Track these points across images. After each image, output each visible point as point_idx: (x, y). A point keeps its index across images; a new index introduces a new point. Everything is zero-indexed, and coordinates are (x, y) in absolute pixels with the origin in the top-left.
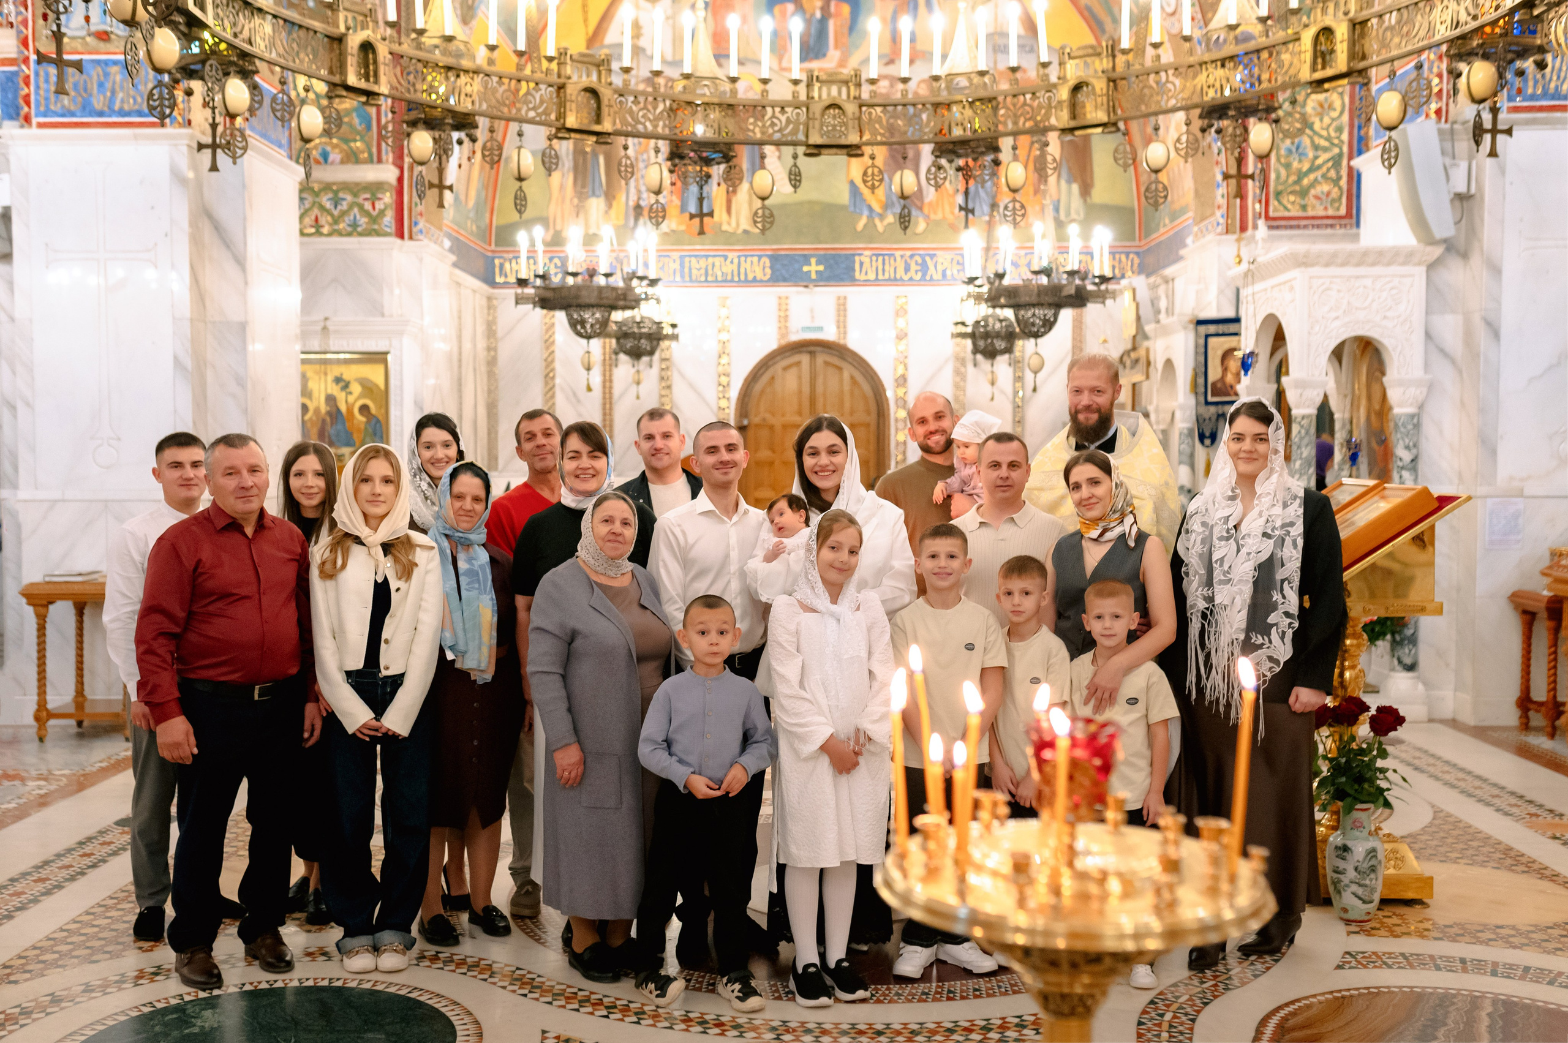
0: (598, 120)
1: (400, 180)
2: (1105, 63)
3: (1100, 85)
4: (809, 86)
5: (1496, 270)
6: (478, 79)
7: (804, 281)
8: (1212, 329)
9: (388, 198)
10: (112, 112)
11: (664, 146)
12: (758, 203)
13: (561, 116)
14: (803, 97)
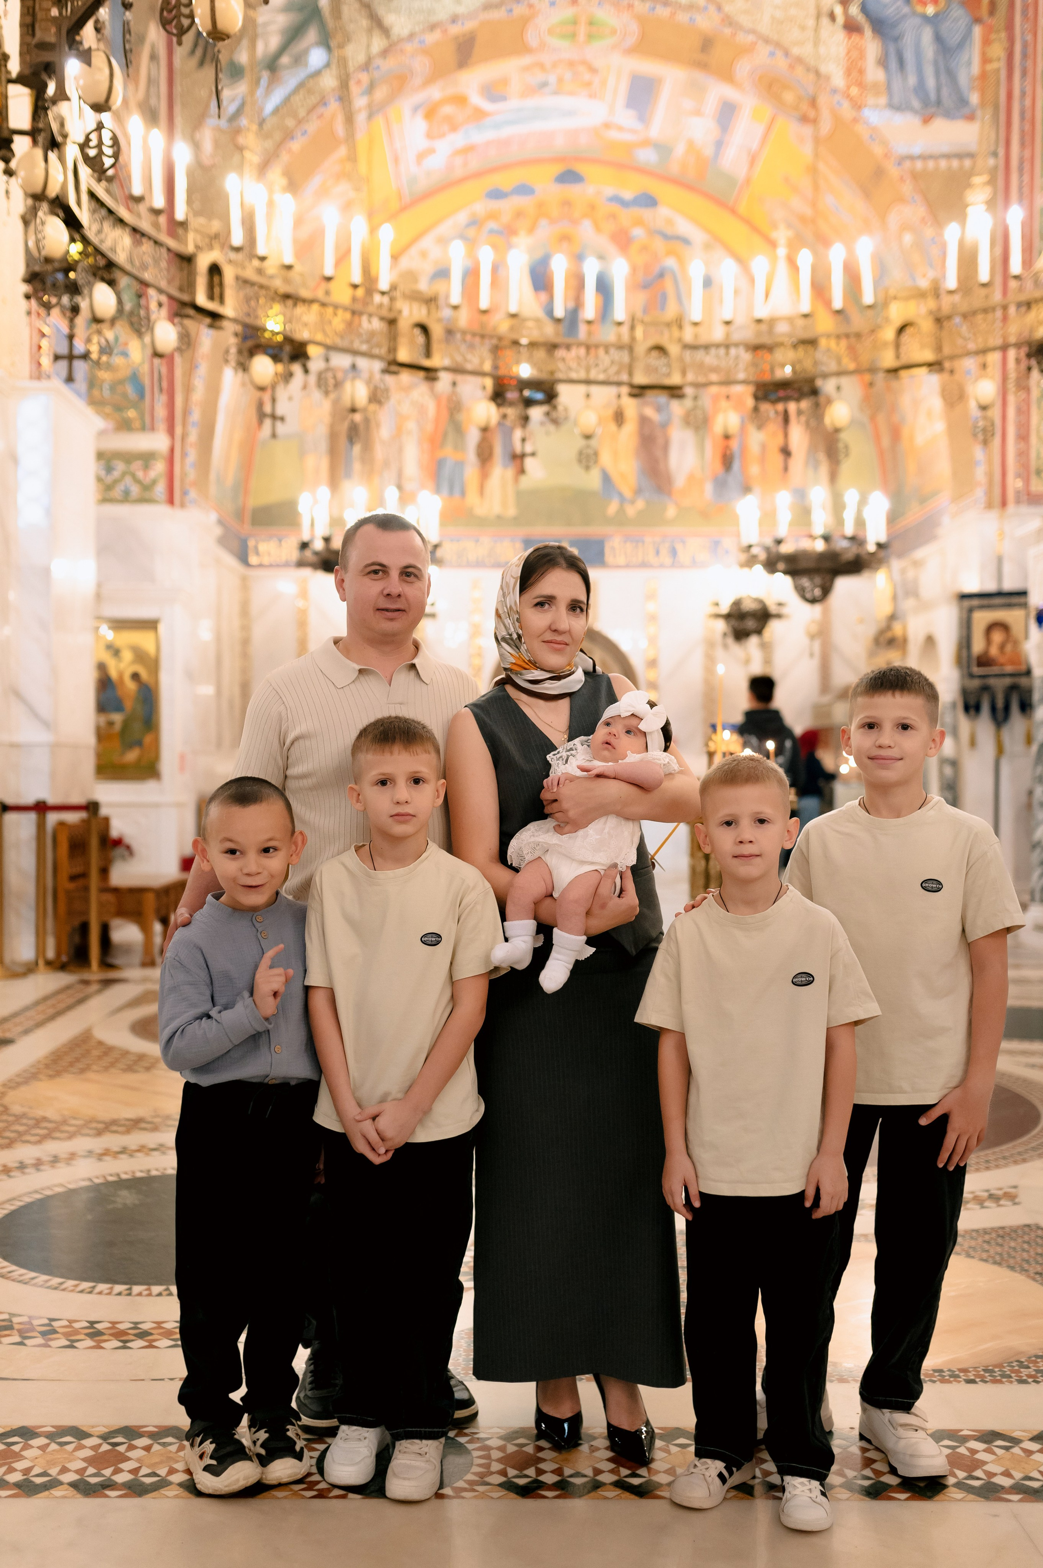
0: (428, 354)
1: (172, 450)
2: (931, 304)
3: (927, 325)
4: (632, 328)
6: (315, 307)
8: (975, 602)
9: (159, 468)
12: (582, 442)
13: (393, 350)
14: (626, 338)
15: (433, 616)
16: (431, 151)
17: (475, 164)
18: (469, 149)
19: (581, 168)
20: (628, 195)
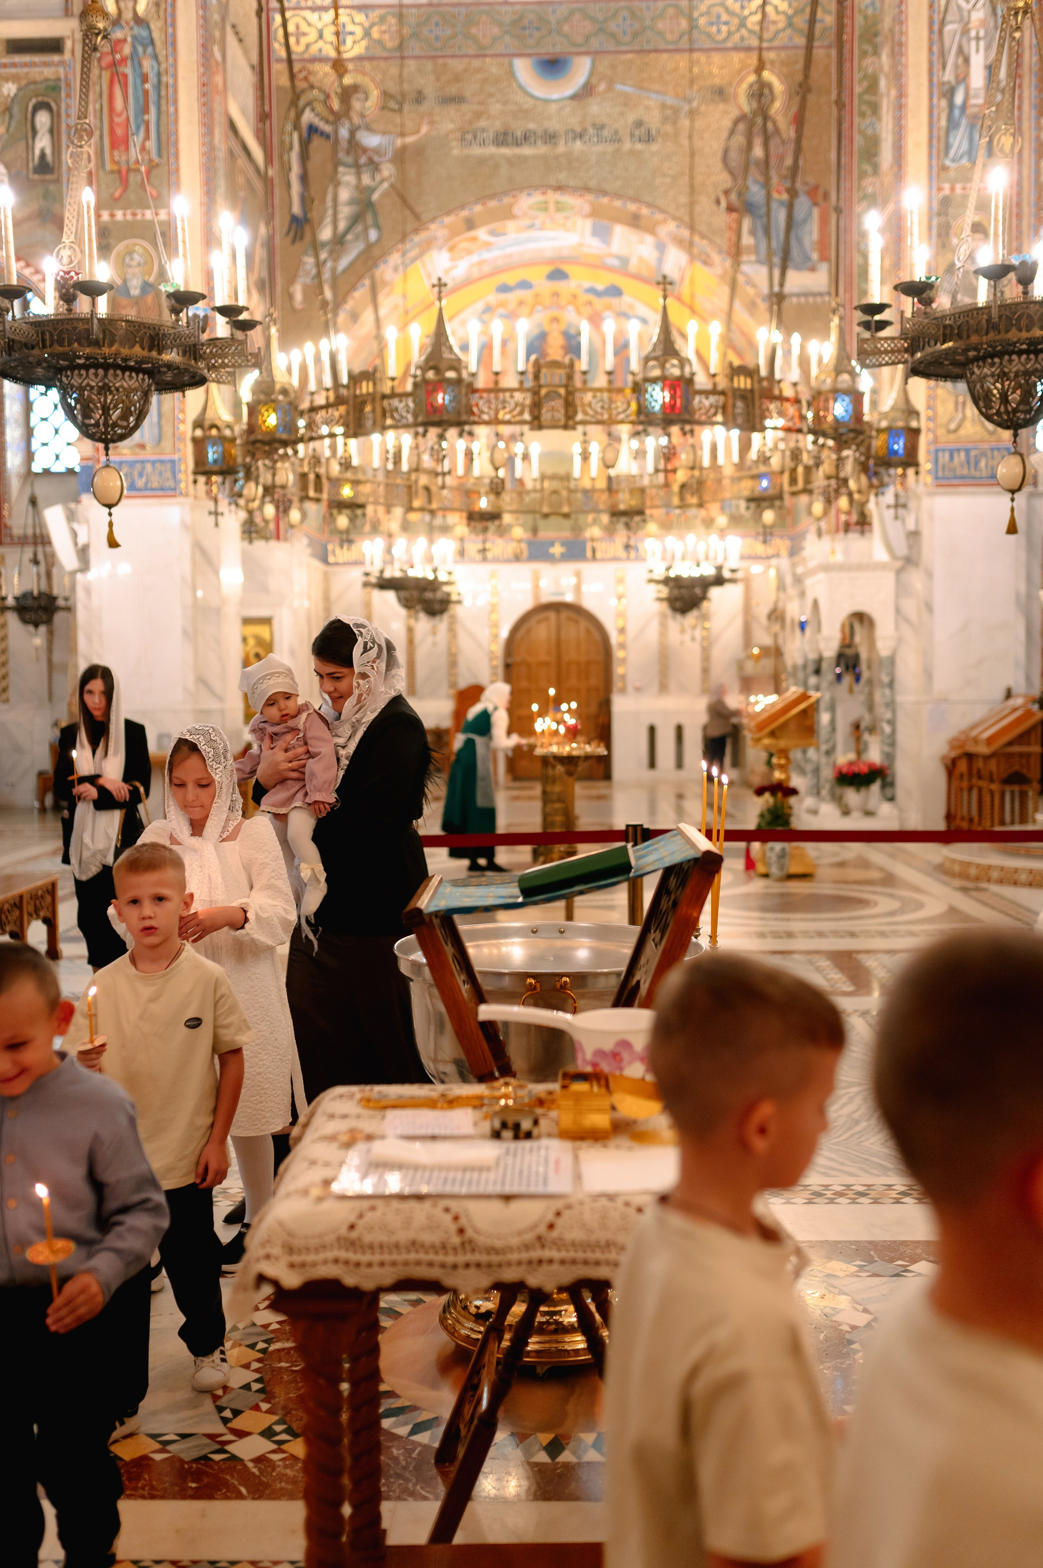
5: (929, 575)
7: (550, 559)
10: (146, 489)
11: (465, 515)
15: (459, 602)
16: (454, 267)
17: (487, 269)
18: (481, 263)
19: (566, 268)
20: (600, 287)
